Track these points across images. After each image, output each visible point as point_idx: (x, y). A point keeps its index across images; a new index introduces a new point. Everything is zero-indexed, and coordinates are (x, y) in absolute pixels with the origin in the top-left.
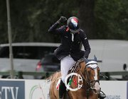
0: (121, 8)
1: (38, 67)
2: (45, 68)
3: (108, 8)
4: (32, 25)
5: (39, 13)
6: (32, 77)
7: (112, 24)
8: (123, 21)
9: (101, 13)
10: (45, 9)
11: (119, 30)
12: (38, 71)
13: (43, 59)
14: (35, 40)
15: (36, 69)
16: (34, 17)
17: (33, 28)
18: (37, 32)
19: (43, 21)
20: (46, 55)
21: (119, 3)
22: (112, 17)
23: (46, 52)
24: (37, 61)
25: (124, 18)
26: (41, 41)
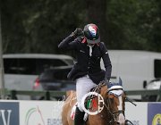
0: (139, 11)
1: (36, 84)
2: (44, 86)
3: (124, 10)
4: (28, 32)
5: (36, 16)
6: (29, 97)
7: (128, 30)
8: (143, 27)
9: (116, 16)
10: (44, 12)
11: (138, 37)
12: (35, 90)
13: (42, 75)
14: (32, 51)
15: (34, 88)
16: (30, 21)
17: (29, 35)
18: (35, 40)
19: (42, 27)
20: (46, 70)
21: (138, 4)
22: (129, 21)
23: (46, 65)
24: (35, 77)
25: (143, 23)
26: (39, 52)
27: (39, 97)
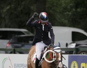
0: (64, 5)
1: (8, 45)
2: (12, 46)
3: (55, 4)
4: (3, 16)
5: (8, 8)
6: (4, 52)
7: (58, 15)
8: (65, 14)
9: (51, 8)
10: (13, 6)
11: (63, 19)
13: (11, 40)
14: (6, 27)
15: (7, 47)
16: (5, 10)
17: (4, 18)
18: (7, 21)
20: (13, 37)
21: (63, 1)
22: (58, 11)
23: (13, 35)
24: (7, 41)
25: (66, 12)
26: (10, 27)
27: (9, 52)
